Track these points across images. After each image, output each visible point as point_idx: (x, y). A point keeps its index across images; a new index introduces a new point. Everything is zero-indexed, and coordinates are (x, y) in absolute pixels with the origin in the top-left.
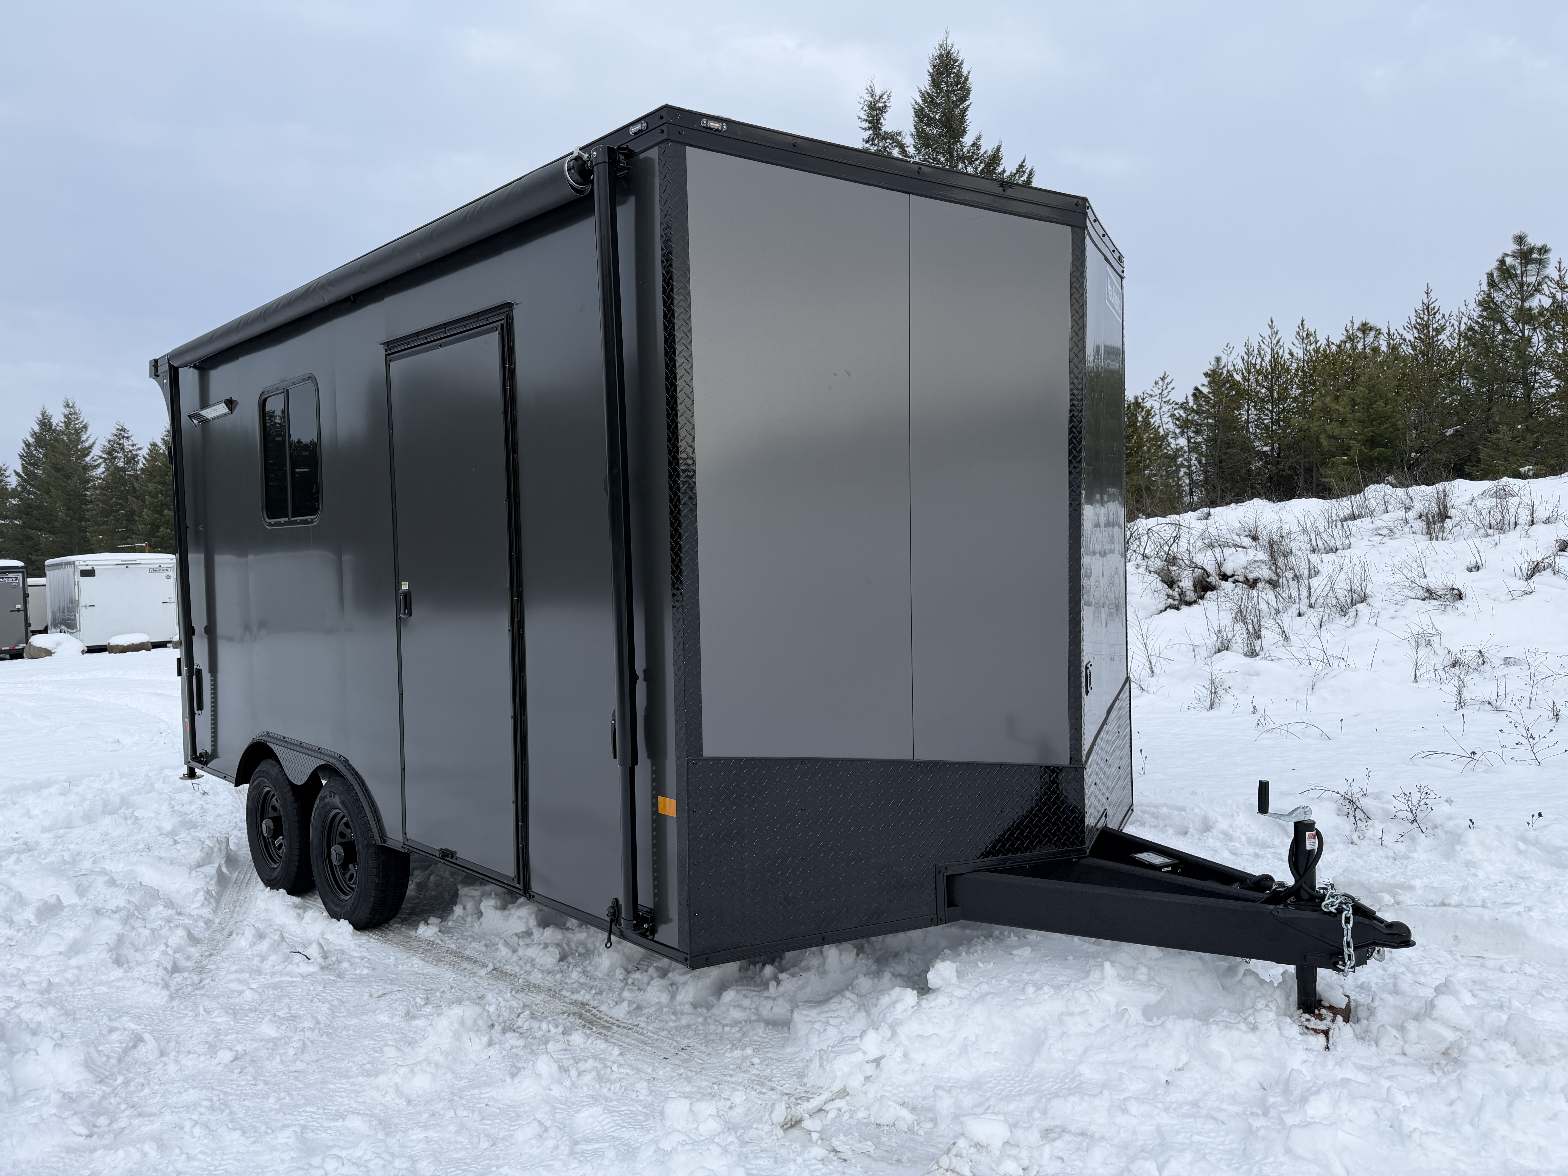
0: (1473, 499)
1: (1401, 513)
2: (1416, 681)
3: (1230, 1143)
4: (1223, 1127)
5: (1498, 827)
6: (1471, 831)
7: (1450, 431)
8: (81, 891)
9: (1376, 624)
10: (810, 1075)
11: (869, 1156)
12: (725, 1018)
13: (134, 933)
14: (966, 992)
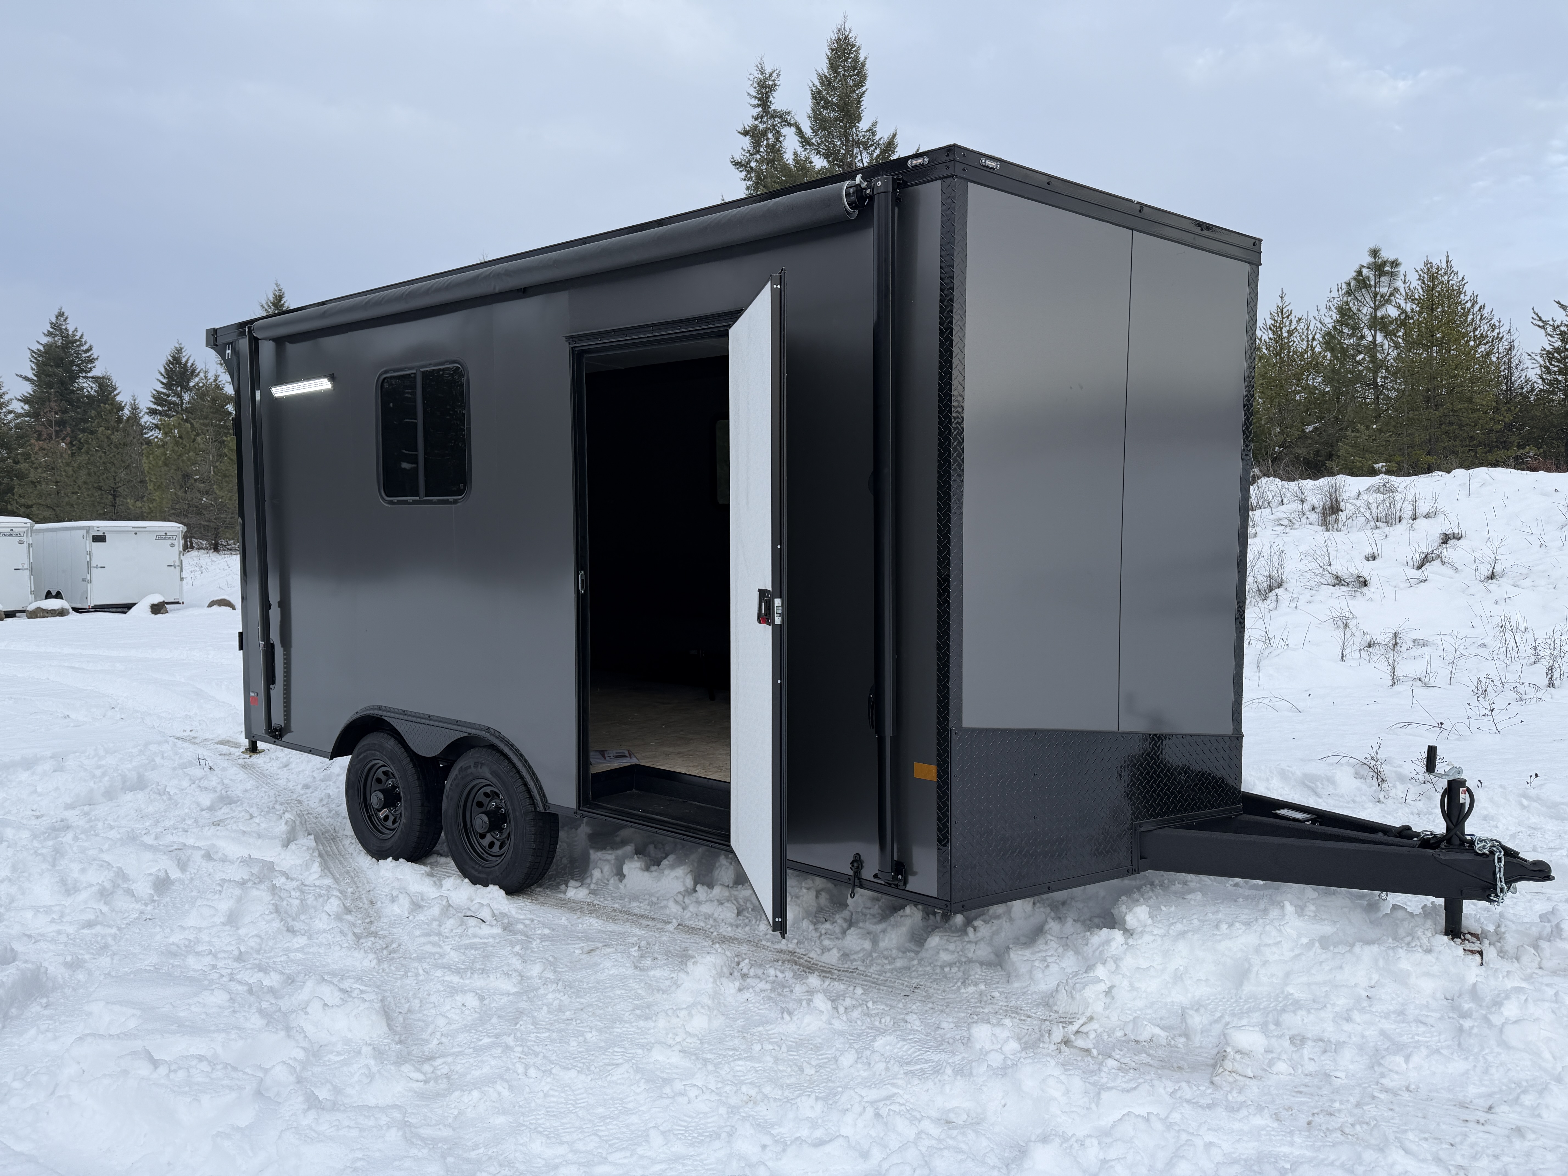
0: (1359, 494)
1: (1297, 506)
2: (1342, 659)
3: (1446, 1041)
4: (1433, 1029)
5: (1501, 786)
6: (1480, 789)
7: (1309, 429)
8: (183, 866)
9: (1296, 607)
10: (1059, 1003)
11: (1151, 1066)
12: (937, 960)
13: (285, 903)
14: (1162, 931)
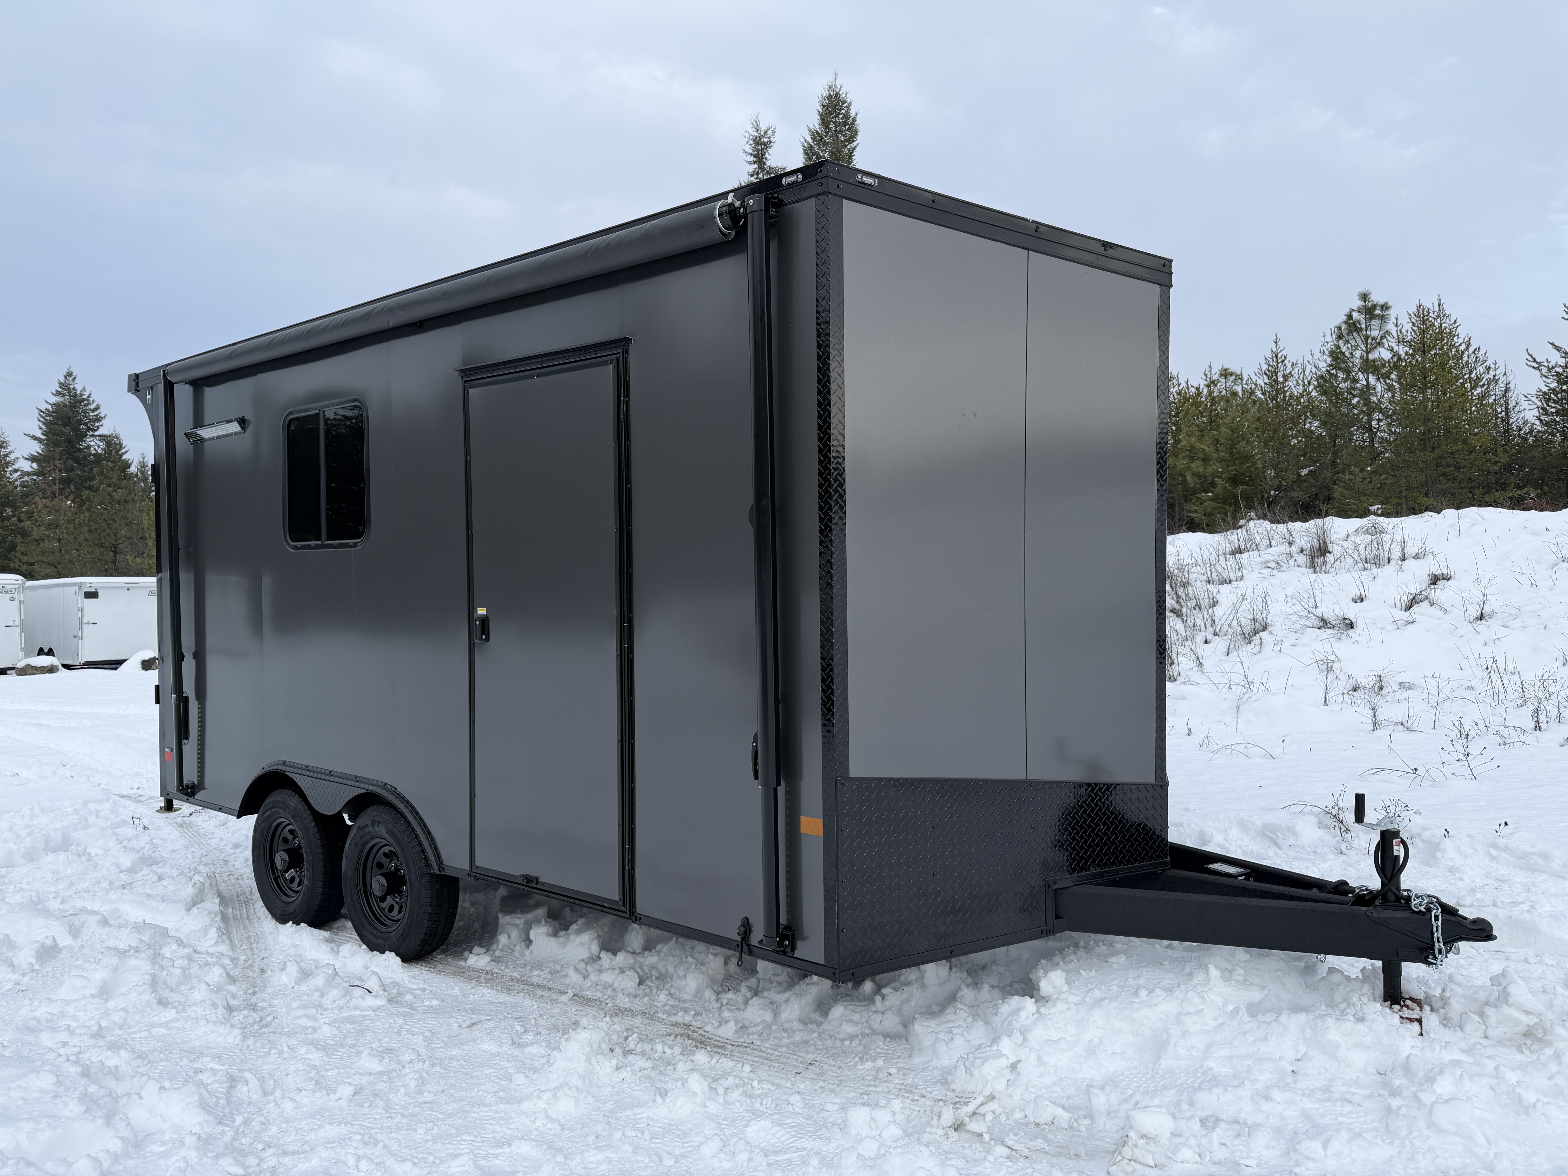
0: (1348, 536)
1: (1285, 548)
2: (1326, 704)
3: (1372, 1122)
4: (1360, 1109)
5: (1469, 836)
6: (1447, 839)
7: (1305, 472)
8: (75, 932)
9: (1280, 651)
10: (957, 1081)
11: (1046, 1153)
12: (839, 1033)
13: (165, 972)
14: (1079, 998)
